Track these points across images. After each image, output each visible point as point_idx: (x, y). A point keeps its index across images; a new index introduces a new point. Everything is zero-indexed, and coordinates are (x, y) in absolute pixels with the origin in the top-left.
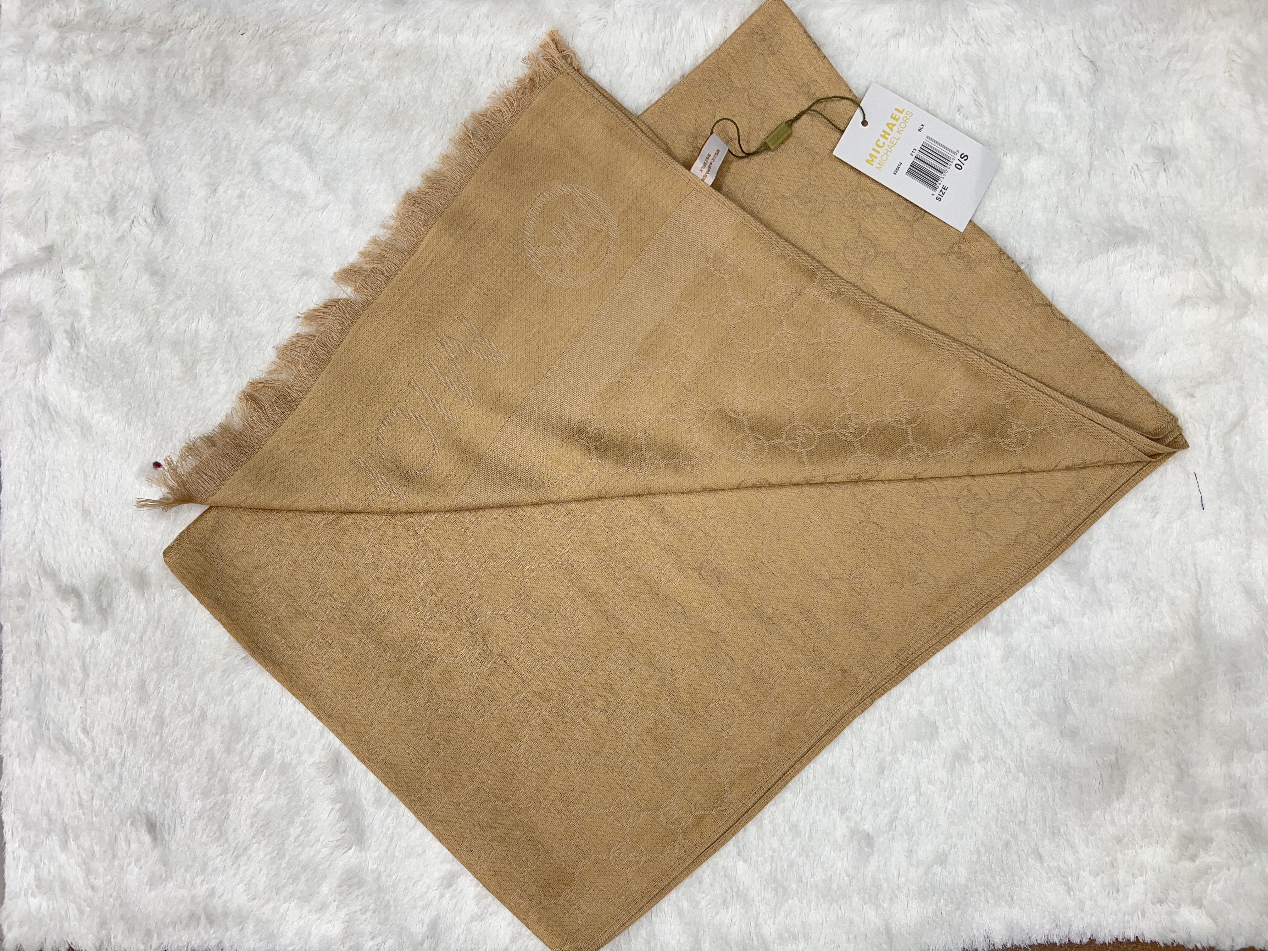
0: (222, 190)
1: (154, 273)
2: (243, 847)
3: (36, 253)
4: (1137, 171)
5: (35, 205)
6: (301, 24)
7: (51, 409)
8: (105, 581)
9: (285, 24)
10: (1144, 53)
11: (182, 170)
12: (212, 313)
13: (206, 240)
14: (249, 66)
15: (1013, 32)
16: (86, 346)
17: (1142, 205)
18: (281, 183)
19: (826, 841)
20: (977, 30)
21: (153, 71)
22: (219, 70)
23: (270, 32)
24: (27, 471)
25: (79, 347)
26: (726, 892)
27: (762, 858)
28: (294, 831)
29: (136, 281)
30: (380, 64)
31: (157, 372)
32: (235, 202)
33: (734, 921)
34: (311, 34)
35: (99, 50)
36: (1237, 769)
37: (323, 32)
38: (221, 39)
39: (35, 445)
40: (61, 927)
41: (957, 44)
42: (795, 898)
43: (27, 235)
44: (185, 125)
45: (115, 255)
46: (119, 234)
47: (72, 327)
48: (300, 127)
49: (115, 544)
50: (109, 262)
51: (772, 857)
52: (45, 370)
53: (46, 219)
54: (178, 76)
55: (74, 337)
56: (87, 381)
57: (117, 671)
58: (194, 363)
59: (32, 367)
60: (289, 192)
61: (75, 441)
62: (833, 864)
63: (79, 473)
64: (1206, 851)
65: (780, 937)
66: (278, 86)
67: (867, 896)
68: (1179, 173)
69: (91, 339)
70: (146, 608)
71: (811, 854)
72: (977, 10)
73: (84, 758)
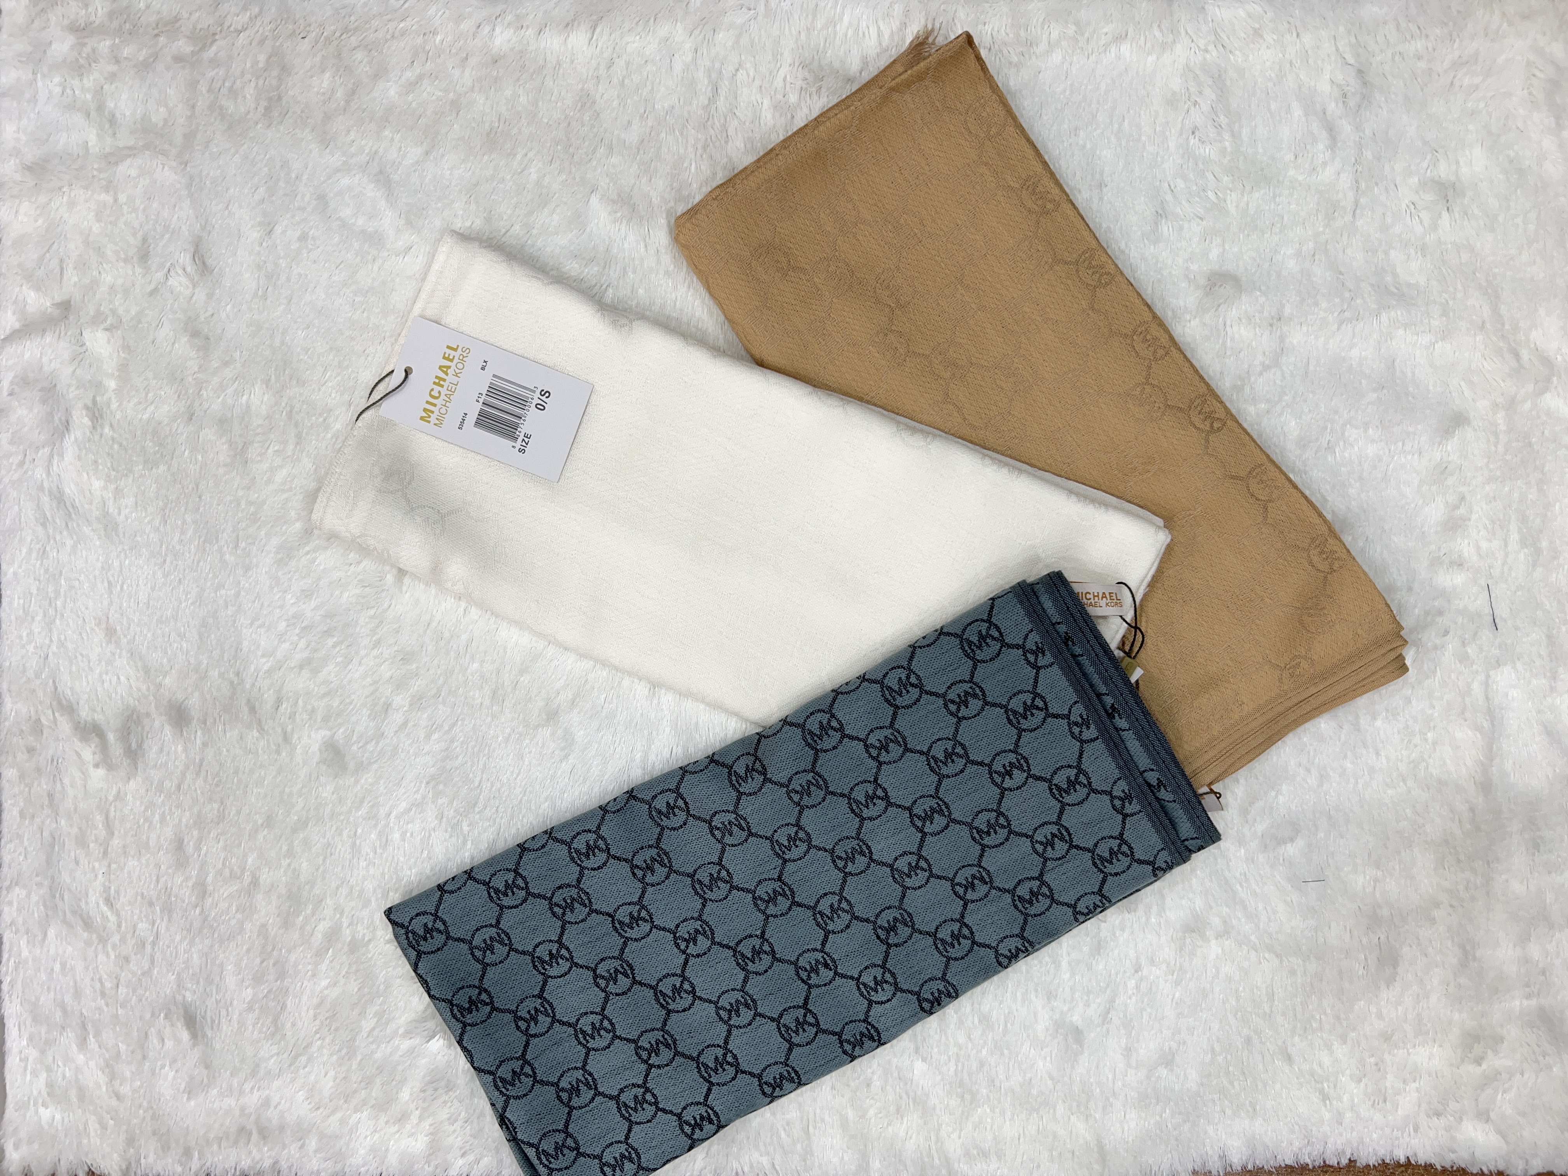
0: (280, 231)
1: (195, 334)
2: (305, 1044)
3: (49, 310)
4: (1413, 210)
5: (48, 251)
6: (375, 23)
7: (68, 504)
8: (135, 716)
9: (357, 24)
10: (1422, 65)
11: (230, 207)
12: (267, 382)
13: (260, 293)
14: (312, 77)
15: (1261, 36)
16: (111, 425)
17: (1419, 253)
18: (353, 220)
19: (1025, 1035)
20: (1216, 33)
21: (193, 85)
22: (274, 82)
23: (337, 34)
24: (39, 580)
25: (102, 427)
26: (901, 1098)
27: (946, 1057)
28: (367, 1024)
29: (173, 344)
30: (474, 72)
31: (200, 457)
32: (295, 246)
33: (909, 1133)
34: (389, 37)
35: (125, 58)
36: (1535, 951)
37: (403, 33)
38: (278, 44)
39: (48, 549)
40: (80, 1144)
41: (1193, 50)
42: (986, 1106)
43: (38, 289)
44: (233, 151)
45: (147, 312)
46: (152, 286)
47: (94, 402)
48: (376, 152)
49: (147, 671)
50: (140, 322)
51: (957, 1054)
52: (61, 455)
53: (62, 269)
54: (224, 91)
55: (97, 415)
56: (114, 470)
57: (149, 827)
58: (246, 445)
59: (47, 450)
60: (363, 232)
61: (98, 543)
62: (1034, 1064)
63: (103, 582)
64: (1496, 1052)
65: (967, 1154)
66: (348, 102)
67: (1075, 1104)
68: (1466, 214)
69: (118, 417)
70: (185, 750)
71: (1006, 1051)
72: (1217, 9)
73: (108, 935)
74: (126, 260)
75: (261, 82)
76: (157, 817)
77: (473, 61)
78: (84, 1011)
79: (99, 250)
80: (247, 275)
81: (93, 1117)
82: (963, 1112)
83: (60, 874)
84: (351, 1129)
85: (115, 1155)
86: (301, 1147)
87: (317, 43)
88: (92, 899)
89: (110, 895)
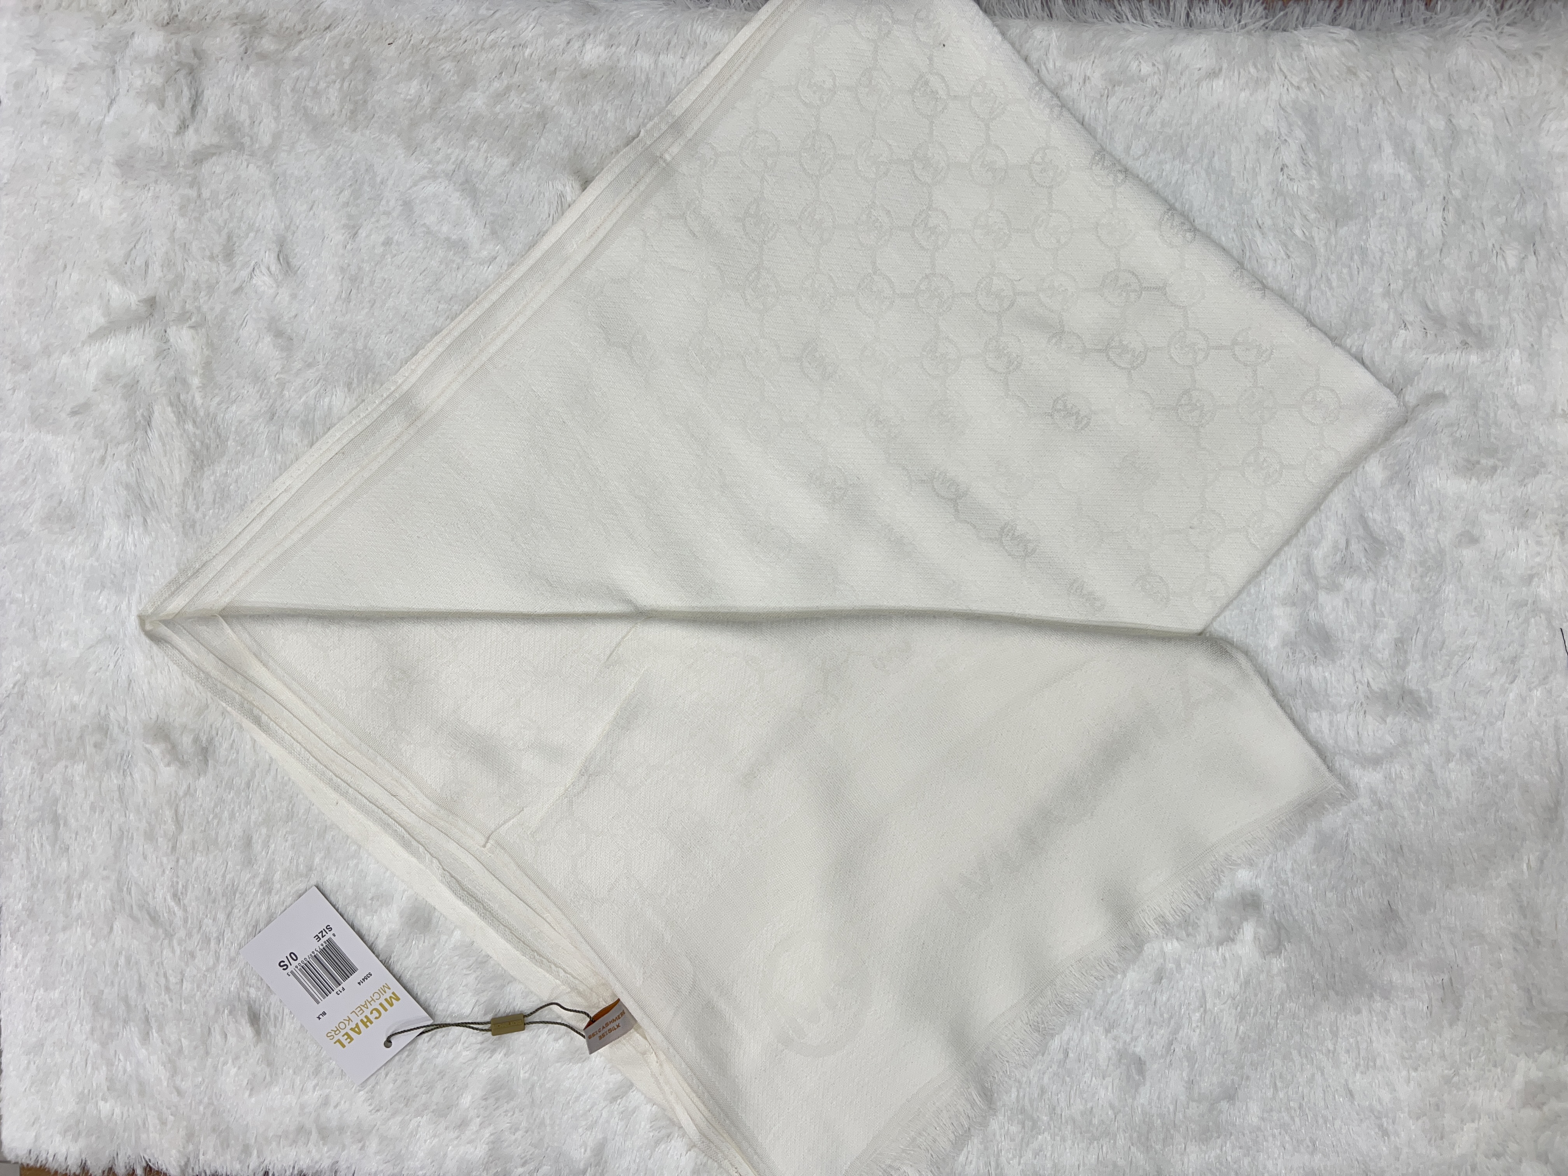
74: (212, 258)
75: (346, 84)
76: (226, 814)
77: (561, 75)
78: (148, 1006)
79: (185, 247)
80: (331, 277)
81: (153, 1113)
82: (1022, 1139)
83: (128, 868)
84: (412, 1132)
85: (174, 1152)
86: (362, 1148)
87: (404, 49)
88: (160, 893)
89: (177, 890)
